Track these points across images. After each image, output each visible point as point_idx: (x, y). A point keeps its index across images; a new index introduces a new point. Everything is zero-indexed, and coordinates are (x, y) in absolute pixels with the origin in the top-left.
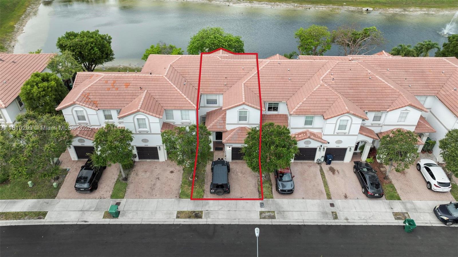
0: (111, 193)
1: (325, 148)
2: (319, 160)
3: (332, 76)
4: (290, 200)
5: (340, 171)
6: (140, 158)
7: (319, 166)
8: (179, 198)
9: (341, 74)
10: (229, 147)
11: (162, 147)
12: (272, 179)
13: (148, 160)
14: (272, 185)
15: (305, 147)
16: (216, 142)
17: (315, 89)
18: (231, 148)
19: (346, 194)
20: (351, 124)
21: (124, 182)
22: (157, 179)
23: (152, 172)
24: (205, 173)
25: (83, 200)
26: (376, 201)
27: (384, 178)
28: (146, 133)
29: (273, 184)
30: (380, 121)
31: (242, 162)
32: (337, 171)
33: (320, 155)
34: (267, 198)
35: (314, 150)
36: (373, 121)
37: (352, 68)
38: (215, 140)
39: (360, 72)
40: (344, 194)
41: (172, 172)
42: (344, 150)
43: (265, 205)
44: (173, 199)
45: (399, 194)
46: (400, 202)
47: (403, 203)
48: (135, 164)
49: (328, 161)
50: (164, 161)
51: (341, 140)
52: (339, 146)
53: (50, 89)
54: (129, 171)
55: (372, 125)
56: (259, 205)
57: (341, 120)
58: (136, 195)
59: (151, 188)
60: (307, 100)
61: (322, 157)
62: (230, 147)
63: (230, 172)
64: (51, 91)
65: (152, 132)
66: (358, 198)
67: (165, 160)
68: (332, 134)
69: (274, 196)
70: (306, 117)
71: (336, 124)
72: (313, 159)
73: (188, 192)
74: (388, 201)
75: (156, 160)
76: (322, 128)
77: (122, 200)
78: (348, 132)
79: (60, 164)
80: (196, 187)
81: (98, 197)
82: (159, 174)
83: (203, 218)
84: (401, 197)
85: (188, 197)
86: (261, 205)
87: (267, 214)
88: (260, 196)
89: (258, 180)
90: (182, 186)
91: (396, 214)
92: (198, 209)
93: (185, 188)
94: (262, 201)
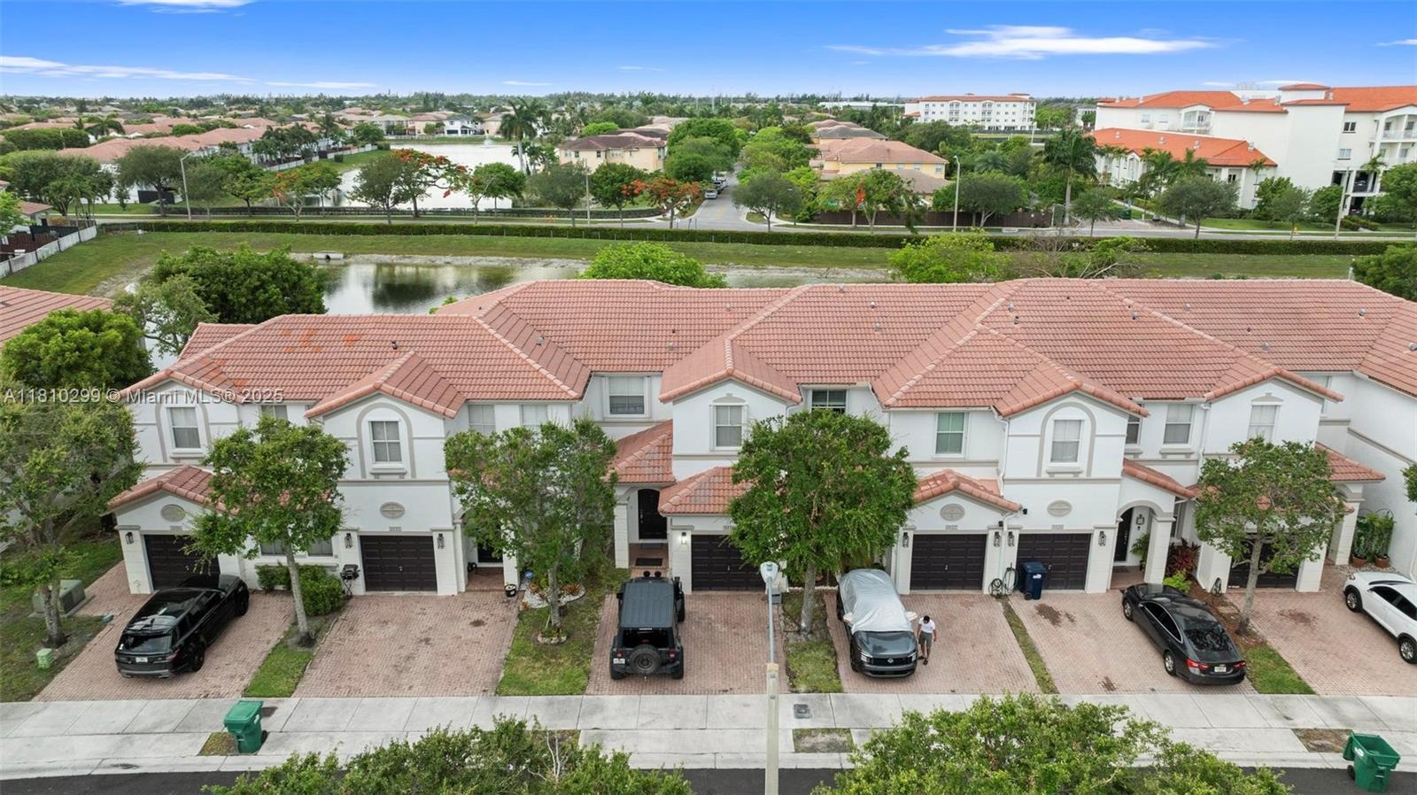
0: (246, 682)
1: (1016, 534)
2: (997, 583)
3: (1013, 315)
4: (905, 696)
5: (1077, 617)
6: (371, 585)
7: (1000, 604)
8: (496, 693)
9: (1039, 308)
10: (681, 532)
11: (448, 537)
12: (834, 640)
13: (397, 593)
14: (836, 654)
15: (944, 528)
16: (637, 544)
17: (961, 342)
18: (688, 539)
19: (1107, 678)
20: (1094, 436)
21: (300, 650)
22: (421, 641)
23: (406, 624)
24: (594, 624)
25: (138, 703)
26: (1221, 695)
27: (1238, 633)
28: (396, 478)
29: (839, 654)
30: (1187, 442)
31: (728, 596)
32: (1067, 615)
33: (1000, 562)
34: (821, 692)
35: (977, 543)
36: (1165, 442)
37: (1073, 294)
38: (637, 540)
39: (1099, 303)
40: (1101, 679)
41: (478, 623)
42: (1080, 543)
43: (812, 712)
44: (473, 699)
45: (1303, 677)
46: (1313, 700)
47: (1325, 701)
48: (351, 602)
49: (1030, 587)
50: (456, 594)
51: (1065, 500)
52: (1062, 526)
53: (99, 350)
54: (327, 620)
55: (1165, 458)
56: (792, 711)
57: (1056, 421)
58: (339, 688)
59: (396, 666)
60: (938, 369)
61: (1009, 569)
62: (684, 534)
63: (686, 622)
64: (101, 357)
65: (419, 477)
66: (1153, 690)
67: (459, 593)
68: (1034, 476)
69: (845, 685)
70: (940, 414)
71: (1042, 436)
72: (978, 584)
73: (530, 676)
74: (1268, 696)
75: (425, 593)
76: (995, 463)
77: (282, 701)
78: (1084, 468)
79: (82, 603)
80: (562, 661)
81: (195, 692)
82: (430, 628)
84: (1314, 686)
85: (527, 690)
86: (798, 713)
87: (823, 738)
88: (793, 686)
89: (787, 640)
90: (508, 660)
91: (1307, 734)
92: (563, 725)
93: (522, 664)
94: (802, 699)
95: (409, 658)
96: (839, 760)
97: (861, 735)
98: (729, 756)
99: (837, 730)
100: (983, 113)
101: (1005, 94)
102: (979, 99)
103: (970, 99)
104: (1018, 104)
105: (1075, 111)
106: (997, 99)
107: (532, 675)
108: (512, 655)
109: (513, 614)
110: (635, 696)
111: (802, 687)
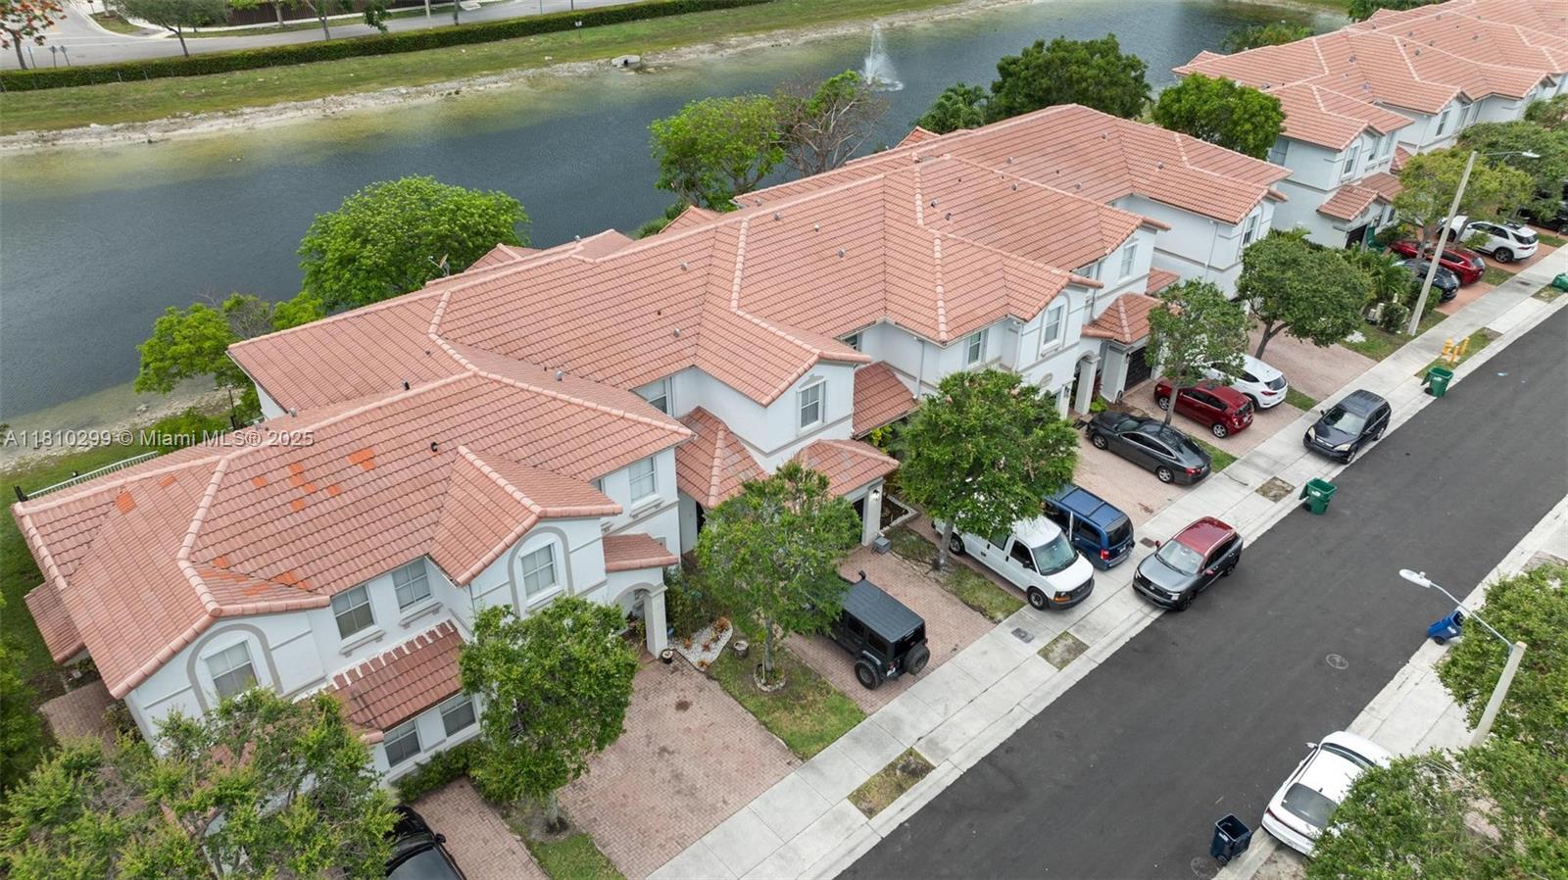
3: (937, 210)
8: (801, 759)
9: (949, 198)
17: (938, 256)
20: (1068, 314)
22: (660, 754)
34: (1014, 612)
39: (981, 180)
41: (683, 706)
43: (1029, 632)
46: (1240, 464)
47: (1245, 462)
51: (1050, 371)
56: (1014, 637)
58: (661, 846)
59: (678, 792)
65: (577, 591)
66: (1170, 500)
68: (1034, 361)
71: (1041, 328)
73: (807, 727)
74: (1221, 473)
80: (810, 698)
83: (935, 765)
84: (1232, 453)
85: (824, 739)
86: (1022, 638)
87: (1059, 649)
88: (992, 618)
89: (937, 581)
90: (765, 724)
91: (1263, 491)
92: (895, 752)
93: (782, 718)
94: (1011, 626)
95: (677, 776)
96: (1090, 659)
97: (1077, 631)
98: (1029, 701)
99: (1060, 637)
107: (808, 725)
108: (764, 718)
109: (702, 678)
110: (904, 694)
111: (999, 616)
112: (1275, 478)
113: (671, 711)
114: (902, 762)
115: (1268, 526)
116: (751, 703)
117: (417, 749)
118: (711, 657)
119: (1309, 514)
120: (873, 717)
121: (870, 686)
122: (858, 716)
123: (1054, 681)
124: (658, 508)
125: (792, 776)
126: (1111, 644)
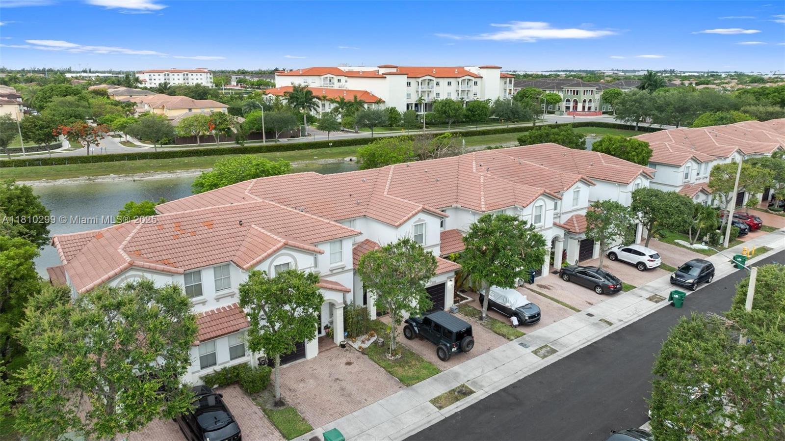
0: (277, 434)
3: (483, 168)
4: (545, 328)
5: (552, 285)
7: (525, 288)
8: (407, 386)
12: (495, 318)
13: (285, 366)
20: (545, 210)
22: (335, 381)
23: (314, 377)
32: (549, 286)
34: (519, 337)
37: (494, 157)
40: (585, 302)
41: (349, 364)
43: (527, 344)
45: (629, 284)
46: (638, 289)
47: (641, 288)
50: (317, 356)
56: (520, 346)
57: (536, 207)
59: (343, 395)
66: (601, 301)
69: (524, 332)
71: (532, 214)
74: (629, 292)
75: (299, 361)
77: (314, 433)
78: (543, 225)
80: (414, 363)
83: (476, 391)
84: (634, 285)
85: (419, 379)
86: (523, 346)
87: (543, 351)
88: (508, 339)
89: (481, 324)
90: (389, 372)
91: (650, 299)
92: (455, 385)
93: (399, 371)
94: (518, 342)
95: (343, 389)
96: (558, 356)
97: (552, 345)
98: (526, 370)
99: (544, 347)
100: (184, 79)
101: (194, 68)
102: (180, 72)
103: (174, 71)
104: (203, 74)
105: (231, 77)
106: (192, 72)
107: (411, 373)
108: (389, 370)
109: (359, 354)
110: (462, 364)
111: (512, 338)
112: (656, 295)
113: (343, 366)
114: (458, 389)
115: (653, 311)
116: (383, 364)
117: (215, 364)
118: (366, 345)
119: (673, 308)
120: (445, 372)
121: (443, 360)
122: (438, 371)
123: (540, 363)
124: (343, 270)
125: (402, 392)
126: (570, 350)
